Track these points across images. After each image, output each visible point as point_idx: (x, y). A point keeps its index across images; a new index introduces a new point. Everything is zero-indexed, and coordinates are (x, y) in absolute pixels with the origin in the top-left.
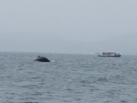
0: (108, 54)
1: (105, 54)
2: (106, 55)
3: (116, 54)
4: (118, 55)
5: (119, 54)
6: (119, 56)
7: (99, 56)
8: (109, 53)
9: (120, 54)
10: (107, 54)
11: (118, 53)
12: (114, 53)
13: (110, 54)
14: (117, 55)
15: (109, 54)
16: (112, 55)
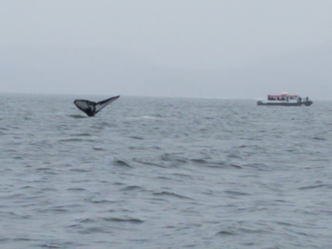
0: (280, 98)
1: (275, 99)
2: (277, 101)
3: (300, 99)
4: (306, 100)
5: (307, 98)
6: (308, 103)
7: (260, 103)
8: (283, 96)
9: (310, 99)
10: (278, 99)
11: (305, 97)
12: (296, 96)
13: (285, 98)
14: (302, 101)
15: (283, 99)
16: (291, 101)
